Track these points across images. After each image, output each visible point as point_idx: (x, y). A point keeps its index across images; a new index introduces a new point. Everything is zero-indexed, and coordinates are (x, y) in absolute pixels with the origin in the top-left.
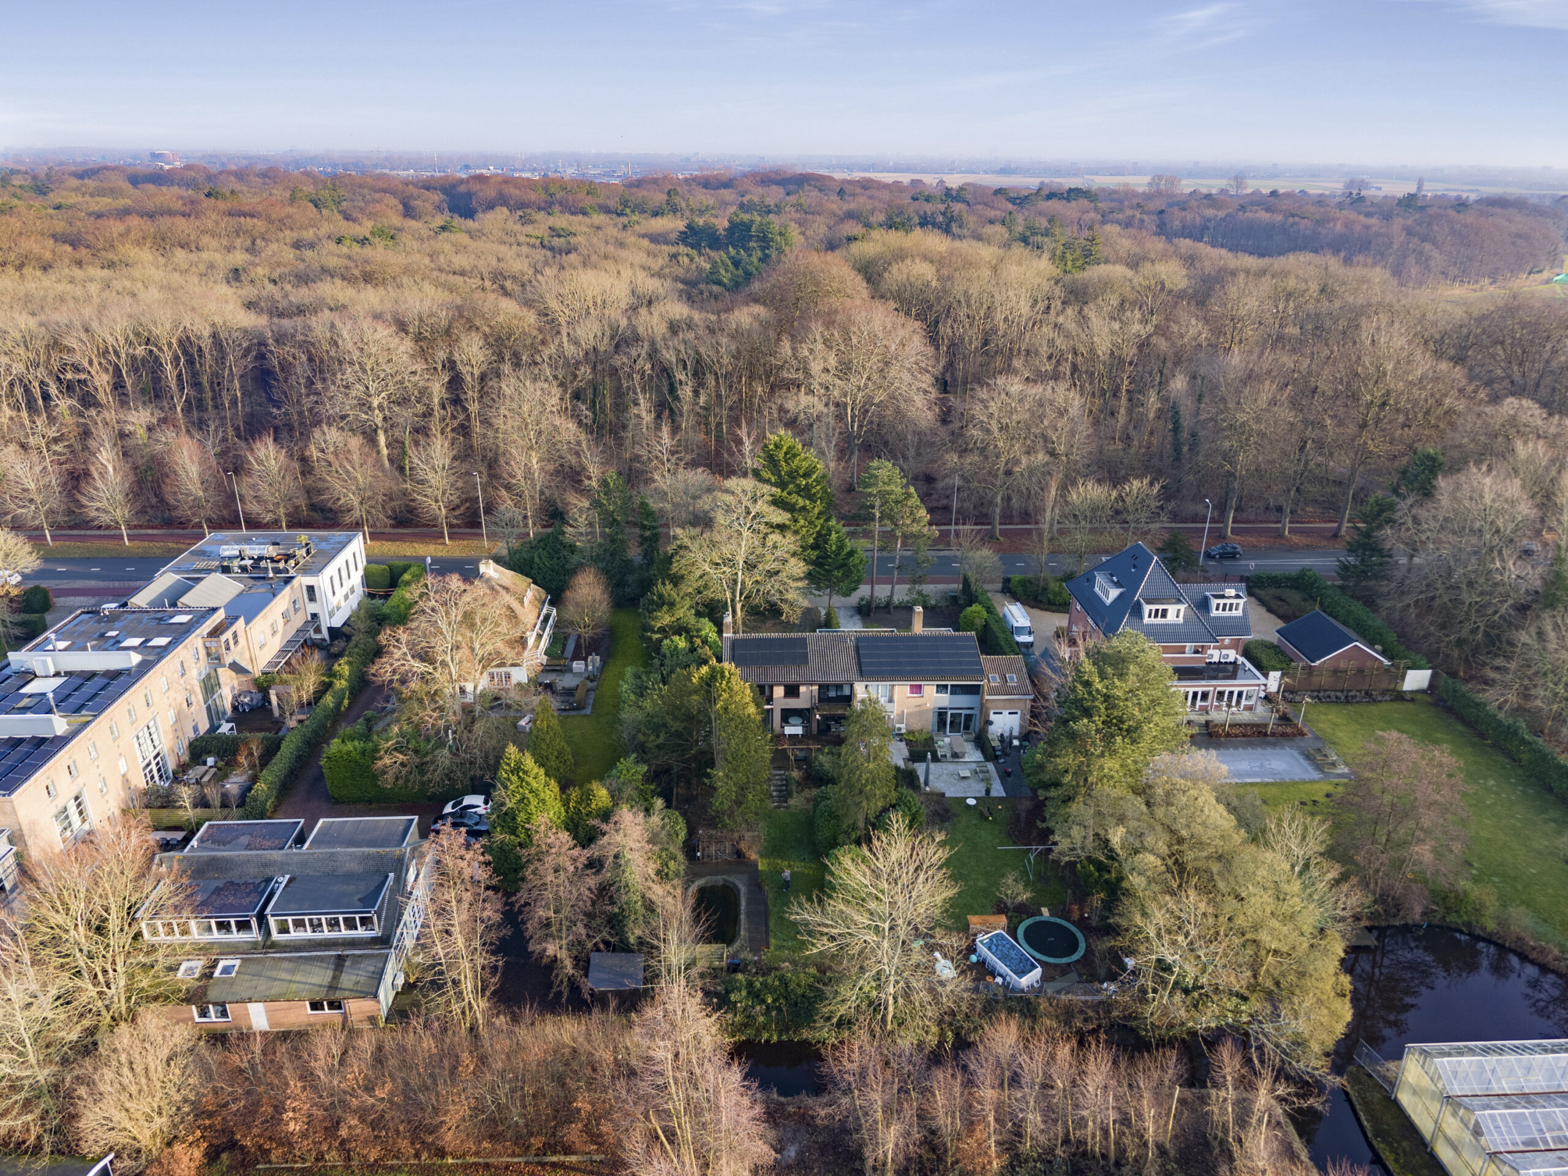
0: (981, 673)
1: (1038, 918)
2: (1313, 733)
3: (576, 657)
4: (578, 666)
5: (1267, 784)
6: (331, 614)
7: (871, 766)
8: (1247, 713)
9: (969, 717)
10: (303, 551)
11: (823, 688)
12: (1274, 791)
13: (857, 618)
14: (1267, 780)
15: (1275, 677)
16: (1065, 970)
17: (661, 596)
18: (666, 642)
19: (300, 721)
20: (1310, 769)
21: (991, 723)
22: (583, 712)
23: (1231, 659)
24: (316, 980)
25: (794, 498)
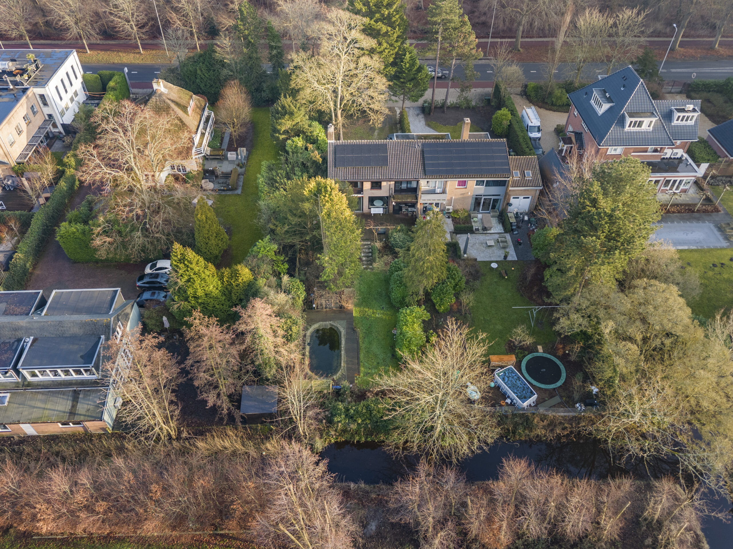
0: (508, 172)
1: (535, 354)
2: (724, 209)
3: (231, 148)
4: (231, 156)
5: (692, 251)
6: (62, 114)
7: (431, 258)
8: (683, 195)
9: (496, 201)
10: (33, 67)
11: (398, 183)
12: (696, 255)
13: (421, 116)
14: (692, 247)
15: (704, 166)
16: (552, 394)
17: (283, 107)
18: (289, 142)
19: (47, 199)
20: (721, 238)
21: (510, 205)
22: (236, 192)
23: (679, 156)
24: (60, 408)
25: (380, 25)
